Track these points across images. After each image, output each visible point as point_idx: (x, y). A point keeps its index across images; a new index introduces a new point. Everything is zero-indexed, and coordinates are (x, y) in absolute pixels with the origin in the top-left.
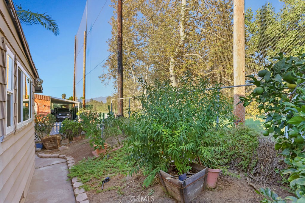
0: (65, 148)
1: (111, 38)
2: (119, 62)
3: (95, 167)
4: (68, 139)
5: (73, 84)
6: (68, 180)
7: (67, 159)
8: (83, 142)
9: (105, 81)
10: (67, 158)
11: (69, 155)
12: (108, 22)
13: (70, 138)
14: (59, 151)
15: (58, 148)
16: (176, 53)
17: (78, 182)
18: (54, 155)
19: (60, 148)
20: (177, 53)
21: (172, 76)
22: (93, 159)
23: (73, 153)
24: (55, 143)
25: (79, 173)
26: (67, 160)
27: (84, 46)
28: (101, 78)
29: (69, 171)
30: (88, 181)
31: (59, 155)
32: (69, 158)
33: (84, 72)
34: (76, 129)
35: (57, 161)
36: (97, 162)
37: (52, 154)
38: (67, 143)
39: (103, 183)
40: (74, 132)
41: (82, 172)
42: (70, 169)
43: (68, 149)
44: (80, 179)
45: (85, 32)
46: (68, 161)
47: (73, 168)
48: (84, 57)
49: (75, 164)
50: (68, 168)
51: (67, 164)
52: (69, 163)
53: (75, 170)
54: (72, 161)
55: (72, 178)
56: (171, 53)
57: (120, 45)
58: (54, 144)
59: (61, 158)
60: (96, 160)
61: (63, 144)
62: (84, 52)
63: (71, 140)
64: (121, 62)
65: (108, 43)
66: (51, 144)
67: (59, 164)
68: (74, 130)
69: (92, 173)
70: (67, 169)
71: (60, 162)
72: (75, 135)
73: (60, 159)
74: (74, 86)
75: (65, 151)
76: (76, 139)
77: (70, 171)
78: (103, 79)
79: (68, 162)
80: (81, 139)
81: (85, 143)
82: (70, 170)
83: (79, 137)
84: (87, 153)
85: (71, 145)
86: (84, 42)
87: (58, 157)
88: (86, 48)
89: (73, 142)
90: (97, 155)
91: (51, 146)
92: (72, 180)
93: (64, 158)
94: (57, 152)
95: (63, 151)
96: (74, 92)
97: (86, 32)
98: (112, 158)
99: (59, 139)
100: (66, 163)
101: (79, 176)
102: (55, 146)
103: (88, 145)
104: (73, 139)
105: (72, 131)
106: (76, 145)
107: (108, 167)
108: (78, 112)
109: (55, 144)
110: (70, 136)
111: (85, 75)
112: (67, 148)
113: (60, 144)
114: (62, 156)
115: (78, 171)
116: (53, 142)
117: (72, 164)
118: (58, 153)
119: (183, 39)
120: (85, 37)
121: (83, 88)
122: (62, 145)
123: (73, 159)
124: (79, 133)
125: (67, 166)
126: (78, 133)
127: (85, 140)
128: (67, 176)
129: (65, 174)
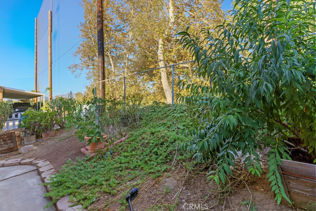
0: (32, 148)
1: (83, 22)
2: (100, 42)
3: (96, 173)
4: (34, 136)
5: (35, 75)
6: (47, 207)
7: (38, 165)
8: (60, 138)
9: (76, 73)
10: (37, 163)
11: (41, 158)
12: (80, 4)
13: (36, 135)
14: (20, 154)
15: (17, 150)
16: (165, 35)
17: (71, 207)
18: (10, 161)
19: (22, 149)
20: (167, 35)
21: (161, 60)
22: (87, 160)
23: (47, 155)
24: (12, 142)
25: (69, 188)
26: (37, 167)
27: (49, 28)
28: (71, 69)
29: (46, 187)
30: (93, 203)
31: (22, 160)
32: (40, 163)
33: (50, 60)
34: (48, 120)
35: (19, 170)
36: (96, 164)
37: (6, 160)
38: (33, 142)
39: (129, 200)
40: (44, 125)
41: (76, 186)
42: (46, 181)
43: (35, 150)
44: (75, 200)
45: (49, 12)
46: (41, 167)
47: (55, 179)
48: (50, 41)
49: (54, 171)
50: (43, 181)
51: (39, 174)
52: (43, 172)
53: (60, 184)
54: (48, 168)
55: (58, 200)
56: (161, 35)
57: (101, 22)
58: (9, 145)
59: (25, 164)
60: (93, 161)
61: (25, 143)
62: (50, 36)
63: (38, 137)
64: (102, 43)
65: (80, 27)
66: (5, 144)
67: (22, 176)
68: (45, 122)
69: (95, 184)
70: (41, 182)
71: (24, 171)
72: (45, 130)
73: (23, 166)
74: (36, 78)
75: (31, 153)
76: (48, 135)
77: (48, 186)
78: (73, 70)
79: (41, 170)
80: (55, 135)
81: (63, 138)
82: (48, 183)
83: (52, 133)
84: (72, 152)
85: (40, 143)
86: (49, 24)
87: (20, 164)
88: (51, 31)
89: (42, 140)
90: (92, 153)
91: (4, 147)
92: (58, 204)
93: (31, 164)
94: (17, 156)
95: (28, 152)
96: (36, 85)
97: (51, 12)
98: (118, 155)
99: (19, 136)
100: (36, 172)
101: (70, 194)
102: (11, 147)
103: (69, 141)
104: (42, 136)
105: (41, 124)
106: (50, 142)
107: (120, 169)
108: (44, 107)
109: (12, 144)
110: (37, 132)
111: (51, 63)
112: (35, 148)
113: (20, 144)
114: (27, 161)
115: (68, 184)
116: (9, 141)
117: (50, 172)
118: (19, 157)
119: (172, 20)
120: (50, 18)
121: (49, 78)
122: (24, 145)
123: (49, 163)
124: (52, 126)
125: (39, 176)
126: (50, 126)
127: (62, 135)
128: (44, 196)
129: (38, 192)
